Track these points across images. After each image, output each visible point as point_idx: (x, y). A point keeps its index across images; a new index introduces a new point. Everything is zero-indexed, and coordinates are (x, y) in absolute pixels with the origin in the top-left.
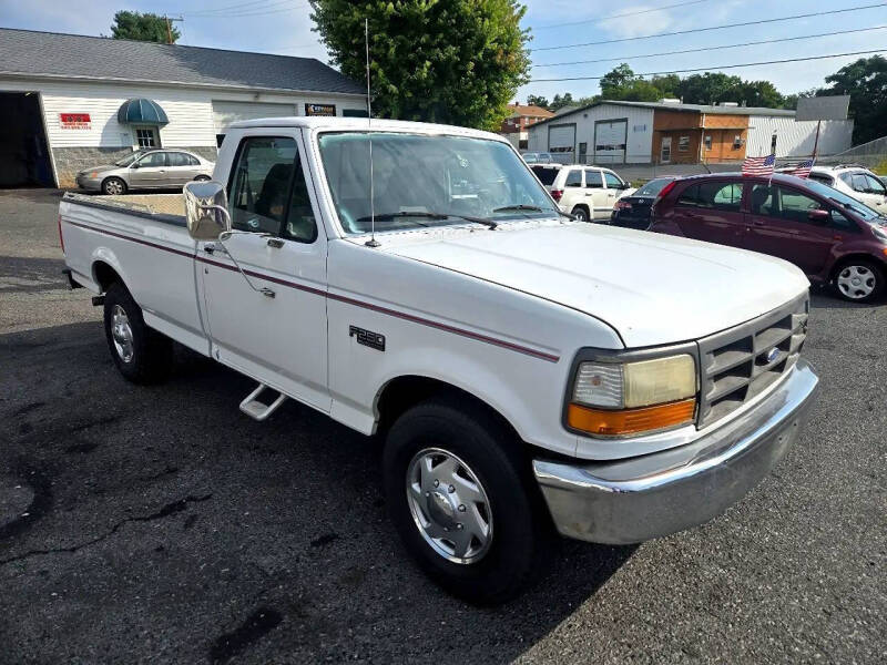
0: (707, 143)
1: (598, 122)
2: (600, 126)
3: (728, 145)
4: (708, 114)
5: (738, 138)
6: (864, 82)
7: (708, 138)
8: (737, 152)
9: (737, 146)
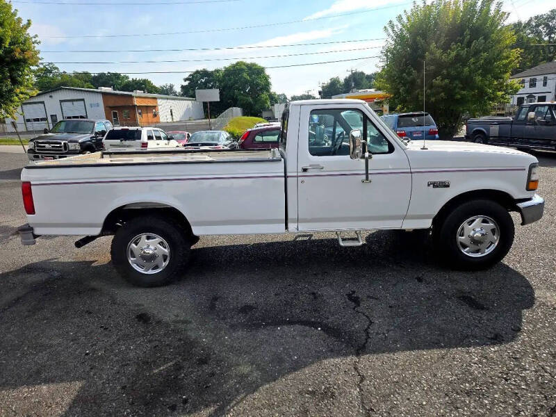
0: (140, 114)
1: (61, 101)
2: (64, 104)
3: (150, 115)
4: (136, 97)
5: (154, 110)
6: (201, 82)
7: (140, 111)
8: (155, 118)
9: (155, 115)
